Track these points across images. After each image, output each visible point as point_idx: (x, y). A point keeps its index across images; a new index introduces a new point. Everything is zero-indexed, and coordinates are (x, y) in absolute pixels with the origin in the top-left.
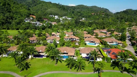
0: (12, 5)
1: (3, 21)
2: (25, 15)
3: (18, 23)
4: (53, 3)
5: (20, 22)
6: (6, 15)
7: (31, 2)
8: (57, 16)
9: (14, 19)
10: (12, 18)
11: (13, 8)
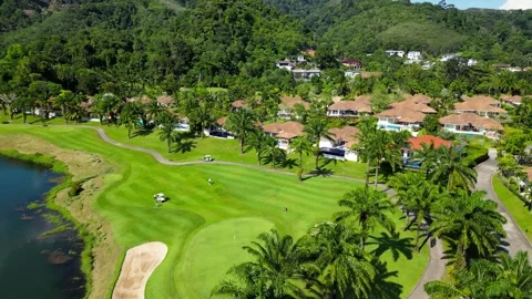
0: (259, 20)
1: (218, 65)
2: (284, 49)
3: (257, 73)
4: (417, 4)
5: (262, 70)
6: (229, 49)
7: (340, 7)
8: (417, 54)
9: (248, 59)
10: (243, 57)
11: (258, 28)
